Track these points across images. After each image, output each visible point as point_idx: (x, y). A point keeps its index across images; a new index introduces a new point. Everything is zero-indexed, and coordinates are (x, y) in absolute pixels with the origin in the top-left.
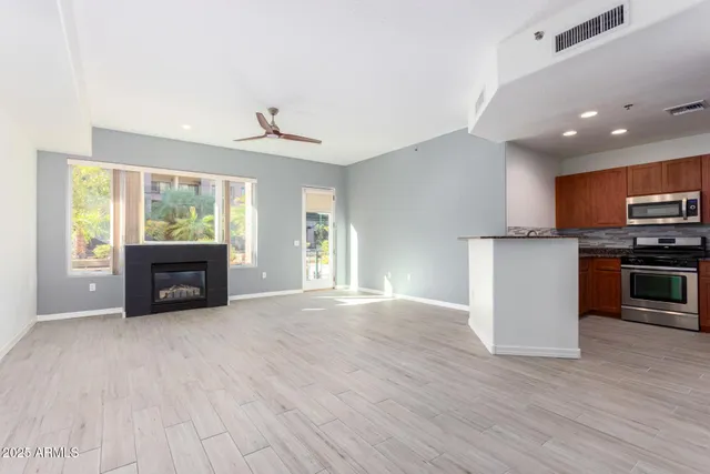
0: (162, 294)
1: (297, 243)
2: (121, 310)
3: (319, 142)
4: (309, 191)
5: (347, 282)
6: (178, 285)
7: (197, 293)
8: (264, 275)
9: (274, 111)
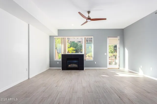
0: (69, 66)
1: (105, 54)
2: (61, 68)
3: (106, 19)
4: (109, 38)
5: (124, 67)
6: (73, 64)
7: (77, 66)
8: (95, 63)
9: (89, 12)
